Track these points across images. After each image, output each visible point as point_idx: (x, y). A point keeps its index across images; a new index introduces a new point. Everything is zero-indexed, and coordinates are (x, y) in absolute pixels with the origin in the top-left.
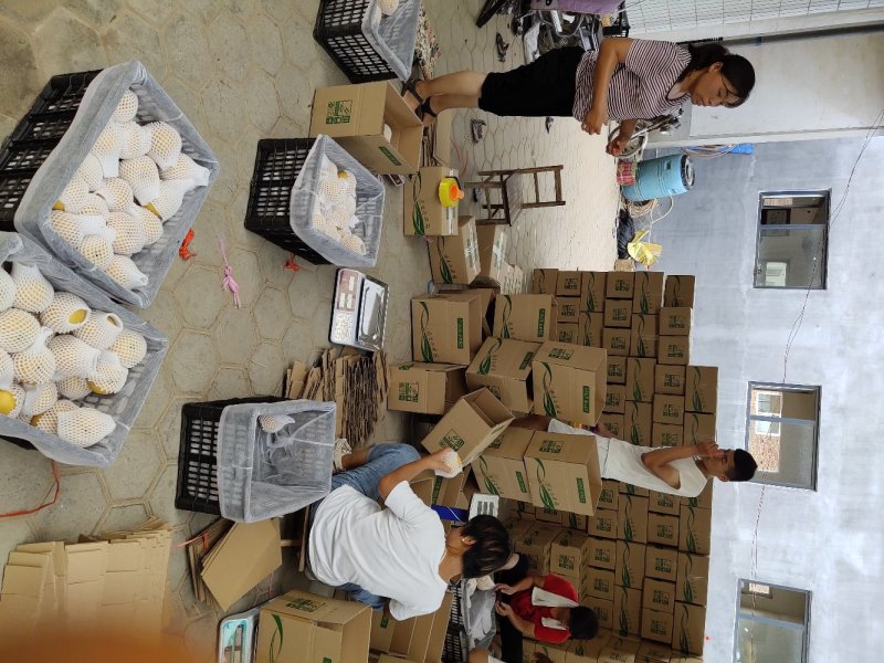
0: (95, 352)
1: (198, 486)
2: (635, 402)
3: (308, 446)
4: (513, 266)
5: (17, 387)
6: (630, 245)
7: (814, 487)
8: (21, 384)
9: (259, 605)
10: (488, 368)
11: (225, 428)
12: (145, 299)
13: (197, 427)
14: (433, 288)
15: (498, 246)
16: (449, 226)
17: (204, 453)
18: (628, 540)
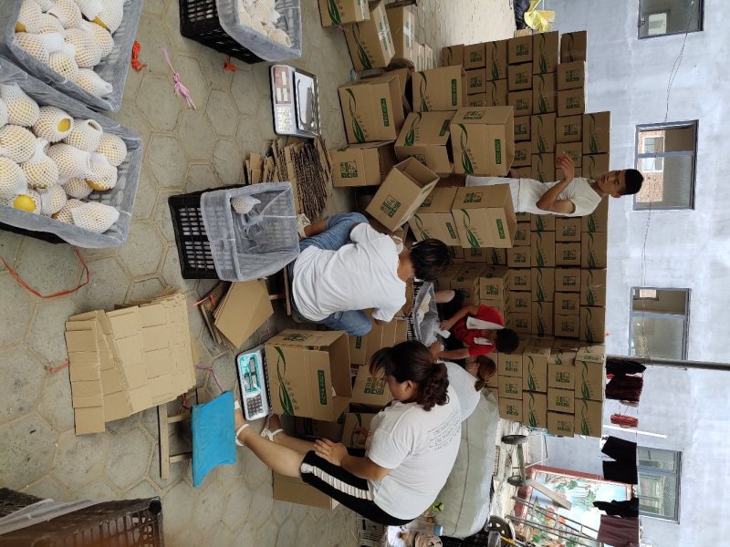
0: (86, 155)
1: (196, 259)
2: (539, 155)
3: (275, 220)
4: (423, 45)
5: (33, 191)
6: (526, 14)
7: (692, 206)
8: (35, 189)
9: (263, 343)
10: (413, 140)
11: (207, 211)
12: (114, 104)
13: (184, 214)
14: (355, 77)
15: (407, 27)
16: (361, 13)
17: (195, 233)
18: (540, 267)
